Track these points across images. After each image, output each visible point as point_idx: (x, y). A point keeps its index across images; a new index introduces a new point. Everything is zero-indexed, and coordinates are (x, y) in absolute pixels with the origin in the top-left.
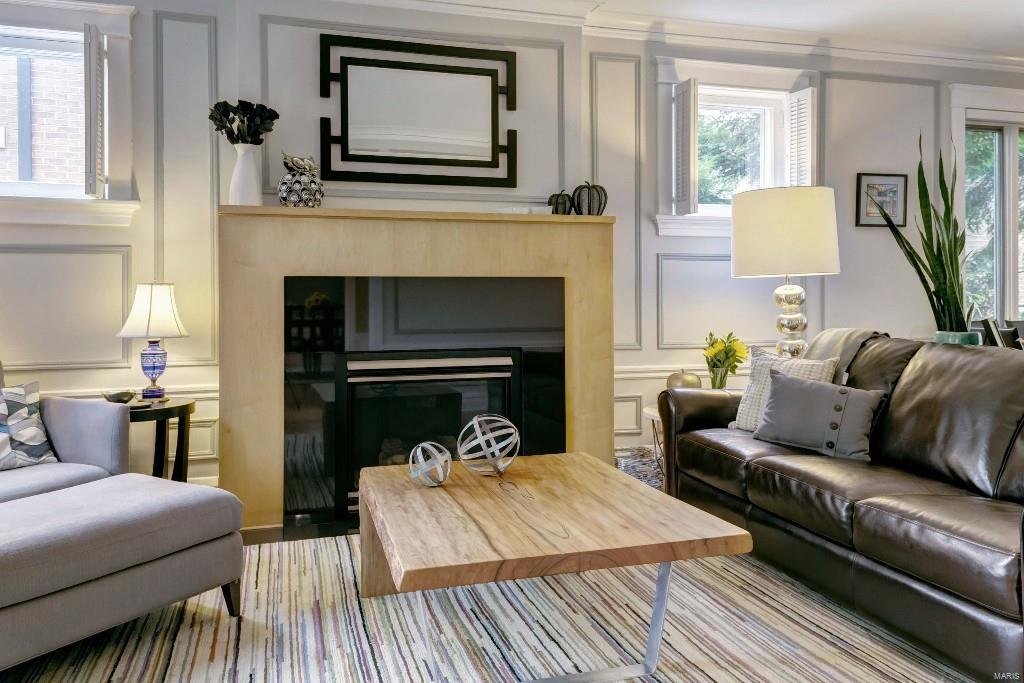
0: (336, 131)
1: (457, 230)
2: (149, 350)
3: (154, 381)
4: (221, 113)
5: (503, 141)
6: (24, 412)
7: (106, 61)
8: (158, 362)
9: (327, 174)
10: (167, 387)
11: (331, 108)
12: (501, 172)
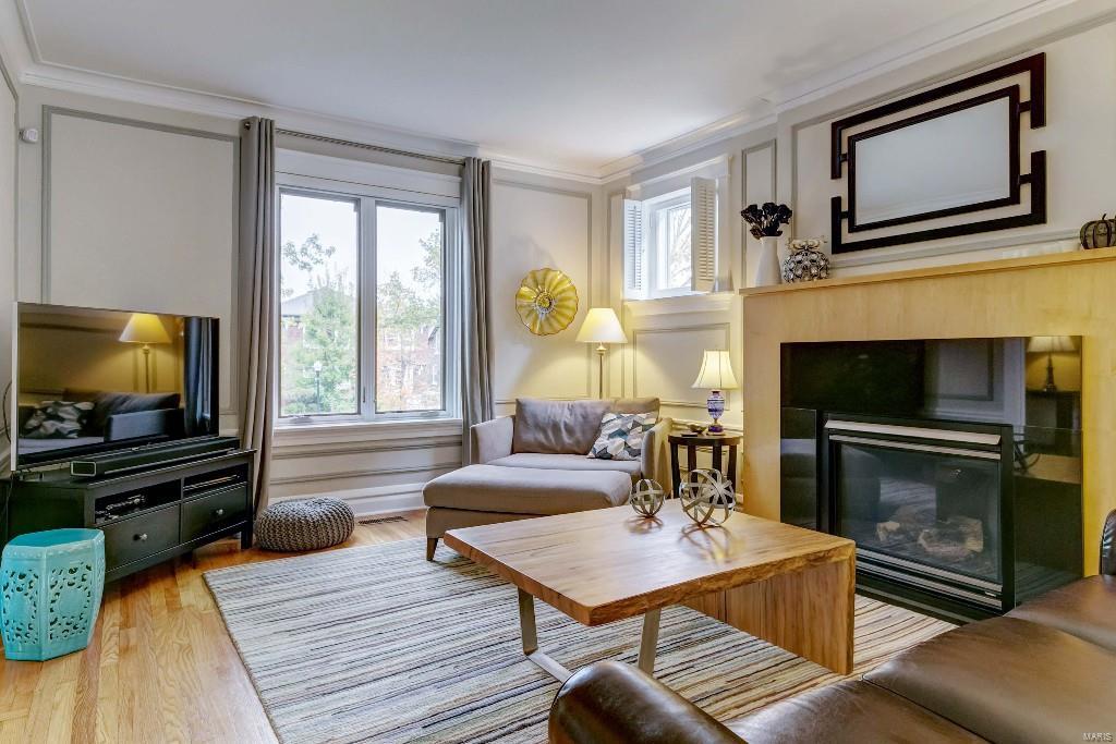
0: (845, 207)
1: (933, 288)
2: (712, 397)
3: (716, 420)
4: (751, 213)
5: (1026, 168)
6: (640, 429)
7: (717, 197)
8: (718, 406)
9: (838, 247)
10: (724, 425)
11: (840, 188)
12: (1024, 207)
